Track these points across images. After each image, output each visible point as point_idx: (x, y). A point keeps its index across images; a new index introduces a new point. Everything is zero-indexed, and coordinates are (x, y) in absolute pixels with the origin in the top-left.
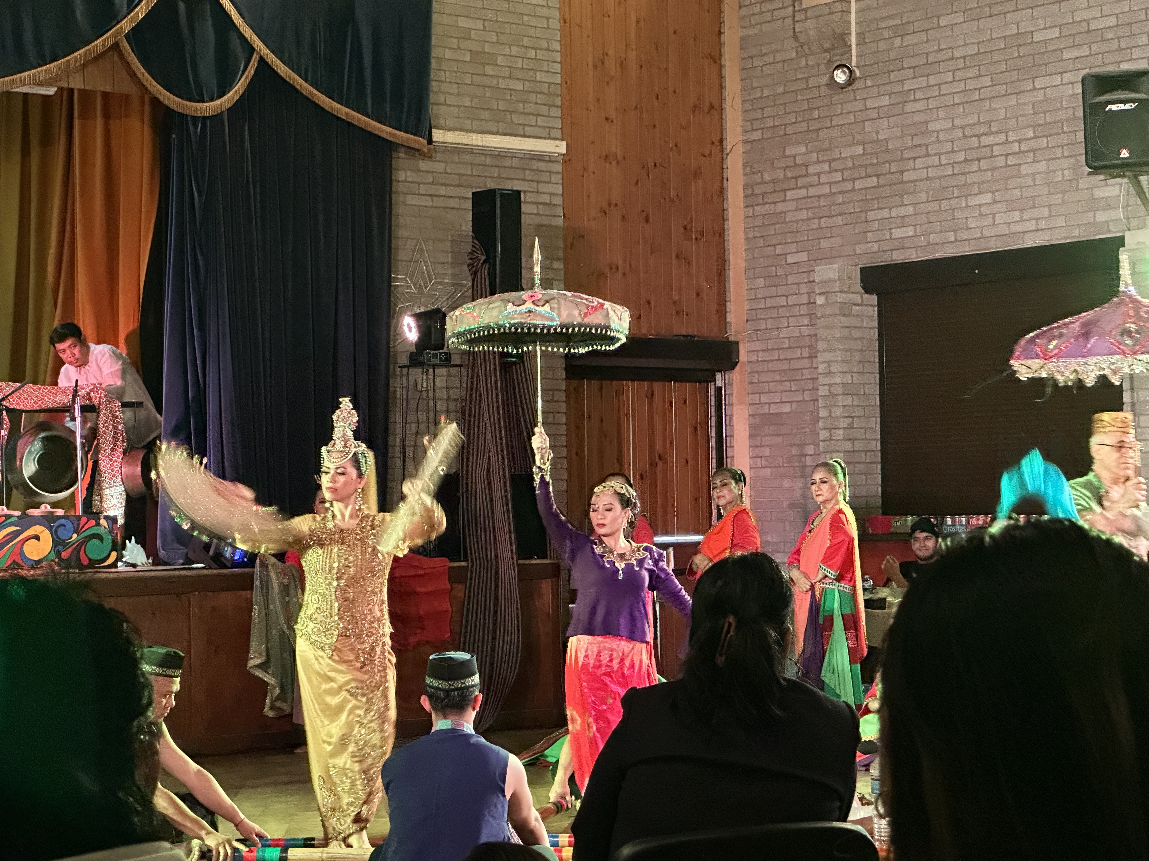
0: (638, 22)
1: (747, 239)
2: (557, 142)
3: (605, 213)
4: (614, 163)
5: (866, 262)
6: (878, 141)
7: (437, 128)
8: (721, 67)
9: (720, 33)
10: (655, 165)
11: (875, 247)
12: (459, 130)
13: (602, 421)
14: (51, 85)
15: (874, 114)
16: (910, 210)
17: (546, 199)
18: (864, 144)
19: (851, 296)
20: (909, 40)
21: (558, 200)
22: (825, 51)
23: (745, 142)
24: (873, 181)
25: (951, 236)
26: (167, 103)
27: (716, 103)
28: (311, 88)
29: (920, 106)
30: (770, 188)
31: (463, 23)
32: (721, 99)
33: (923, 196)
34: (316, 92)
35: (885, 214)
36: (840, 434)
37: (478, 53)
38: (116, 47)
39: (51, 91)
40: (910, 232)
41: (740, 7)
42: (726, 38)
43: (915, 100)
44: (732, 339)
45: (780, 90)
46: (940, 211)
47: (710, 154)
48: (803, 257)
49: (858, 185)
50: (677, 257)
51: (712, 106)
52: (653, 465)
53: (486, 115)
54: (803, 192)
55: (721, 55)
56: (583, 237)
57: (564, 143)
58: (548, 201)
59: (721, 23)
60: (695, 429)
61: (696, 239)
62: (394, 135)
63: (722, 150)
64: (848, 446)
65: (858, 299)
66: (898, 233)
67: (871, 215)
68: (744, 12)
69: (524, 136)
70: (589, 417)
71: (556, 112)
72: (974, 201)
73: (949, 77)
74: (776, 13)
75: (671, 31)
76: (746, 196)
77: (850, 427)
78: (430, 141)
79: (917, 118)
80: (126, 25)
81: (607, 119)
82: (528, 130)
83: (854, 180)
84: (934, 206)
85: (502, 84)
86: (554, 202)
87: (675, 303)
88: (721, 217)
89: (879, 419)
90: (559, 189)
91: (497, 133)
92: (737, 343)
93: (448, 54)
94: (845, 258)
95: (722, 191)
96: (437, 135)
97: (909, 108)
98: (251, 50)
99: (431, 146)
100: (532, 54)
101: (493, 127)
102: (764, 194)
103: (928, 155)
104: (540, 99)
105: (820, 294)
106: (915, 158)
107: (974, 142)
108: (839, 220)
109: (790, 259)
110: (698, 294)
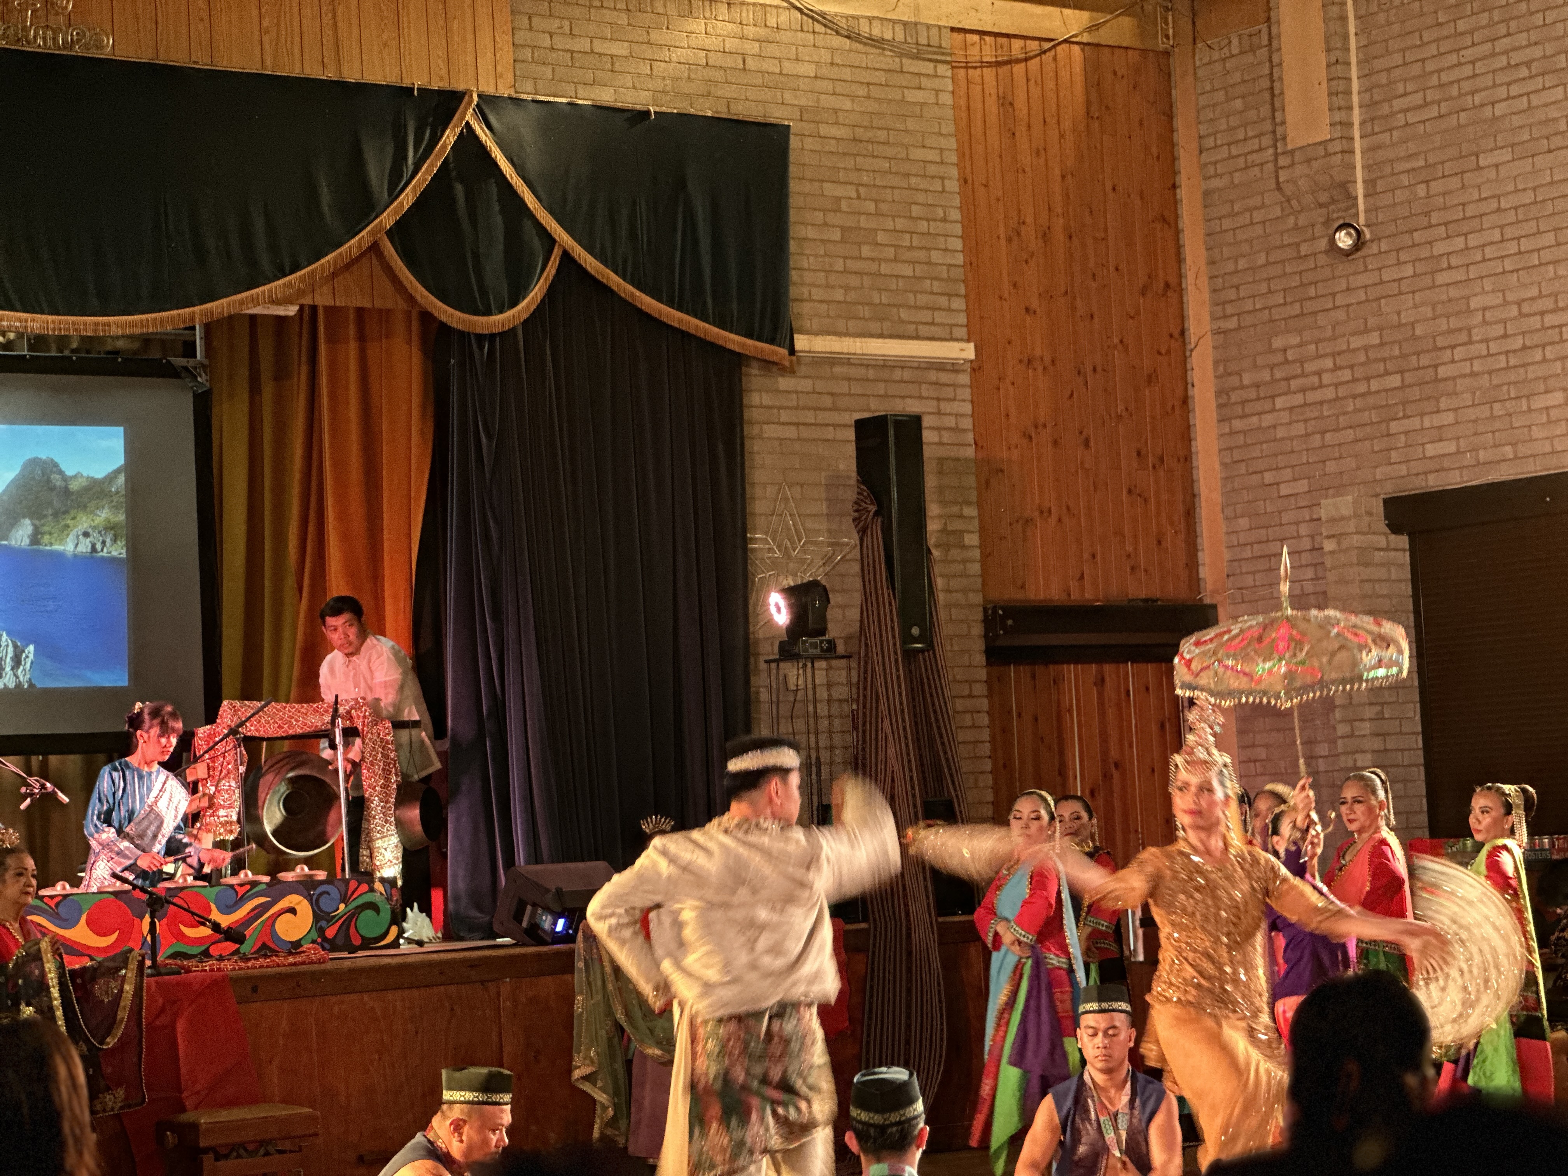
0: (1063, 177)
1: (1224, 465)
2: (963, 345)
3: (1030, 438)
4: (1040, 369)
5: (1389, 490)
6: (1400, 325)
7: (801, 332)
8: (1177, 232)
9: (1174, 187)
10: (1095, 370)
11: (1403, 470)
12: (829, 333)
13: (1036, 719)
14: (291, 303)
15: (1394, 288)
16: (1448, 418)
17: (950, 422)
18: (1381, 329)
19: (1375, 538)
20: (1437, 187)
21: (967, 423)
22: (1321, 206)
23: (1217, 332)
24: (1395, 381)
25: (1508, 451)
26: (443, 318)
27: (1173, 281)
28: (630, 288)
29: (1458, 275)
30: (1253, 394)
31: (830, 189)
32: (1180, 276)
33: (1467, 400)
34: (638, 293)
35: (1415, 423)
36: (1366, 728)
37: (850, 229)
38: (375, 248)
39: (292, 310)
40: (1450, 447)
41: (1201, 152)
42: (1183, 193)
43: (1450, 267)
44: (1208, 601)
45: (1261, 259)
46: (1492, 417)
47: (1168, 352)
48: (1302, 486)
49: (1375, 385)
50: (1130, 492)
51: (1167, 286)
52: (1107, 776)
53: (866, 312)
54: (1298, 399)
55: (1177, 216)
56: (1002, 471)
57: (971, 346)
58: (954, 426)
59: (1175, 173)
60: (1162, 726)
61: (1154, 467)
62: (744, 345)
63: (1184, 343)
64: (1377, 744)
65: (1382, 542)
66: (1431, 450)
67: (1394, 427)
68: (1205, 158)
69: (917, 337)
70: (1019, 715)
71: (959, 304)
72: (1538, 403)
73: (1496, 235)
74: (1250, 158)
75: (1109, 188)
76: (1220, 406)
77: (1380, 717)
78: (792, 351)
79: (1454, 292)
80: (387, 219)
81: (1027, 310)
82: (924, 330)
83: (1368, 379)
84: (1483, 412)
85: (885, 269)
86: (961, 426)
87: (1129, 556)
88: (1186, 436)
89: (1418, 705)
90: (967, 408)
91: (881, 336)
92: (1214, 607)
93: (811, 233)
94: (1361, 486)
95: (1185, 400)
96: (801, 342)
97: (1441, 278)
98: (550, 241)
99: (794, 358)
100: (923, 226)
101: (875, 327)
102: (1244, 402)
103: (1470, 342)
104: (937, 286)
105: (1328, 537)
106: (1453, 347)
107: (1535, 322)
108: (1350, 434)
109: (1285, 490)
110: (1159, 543)
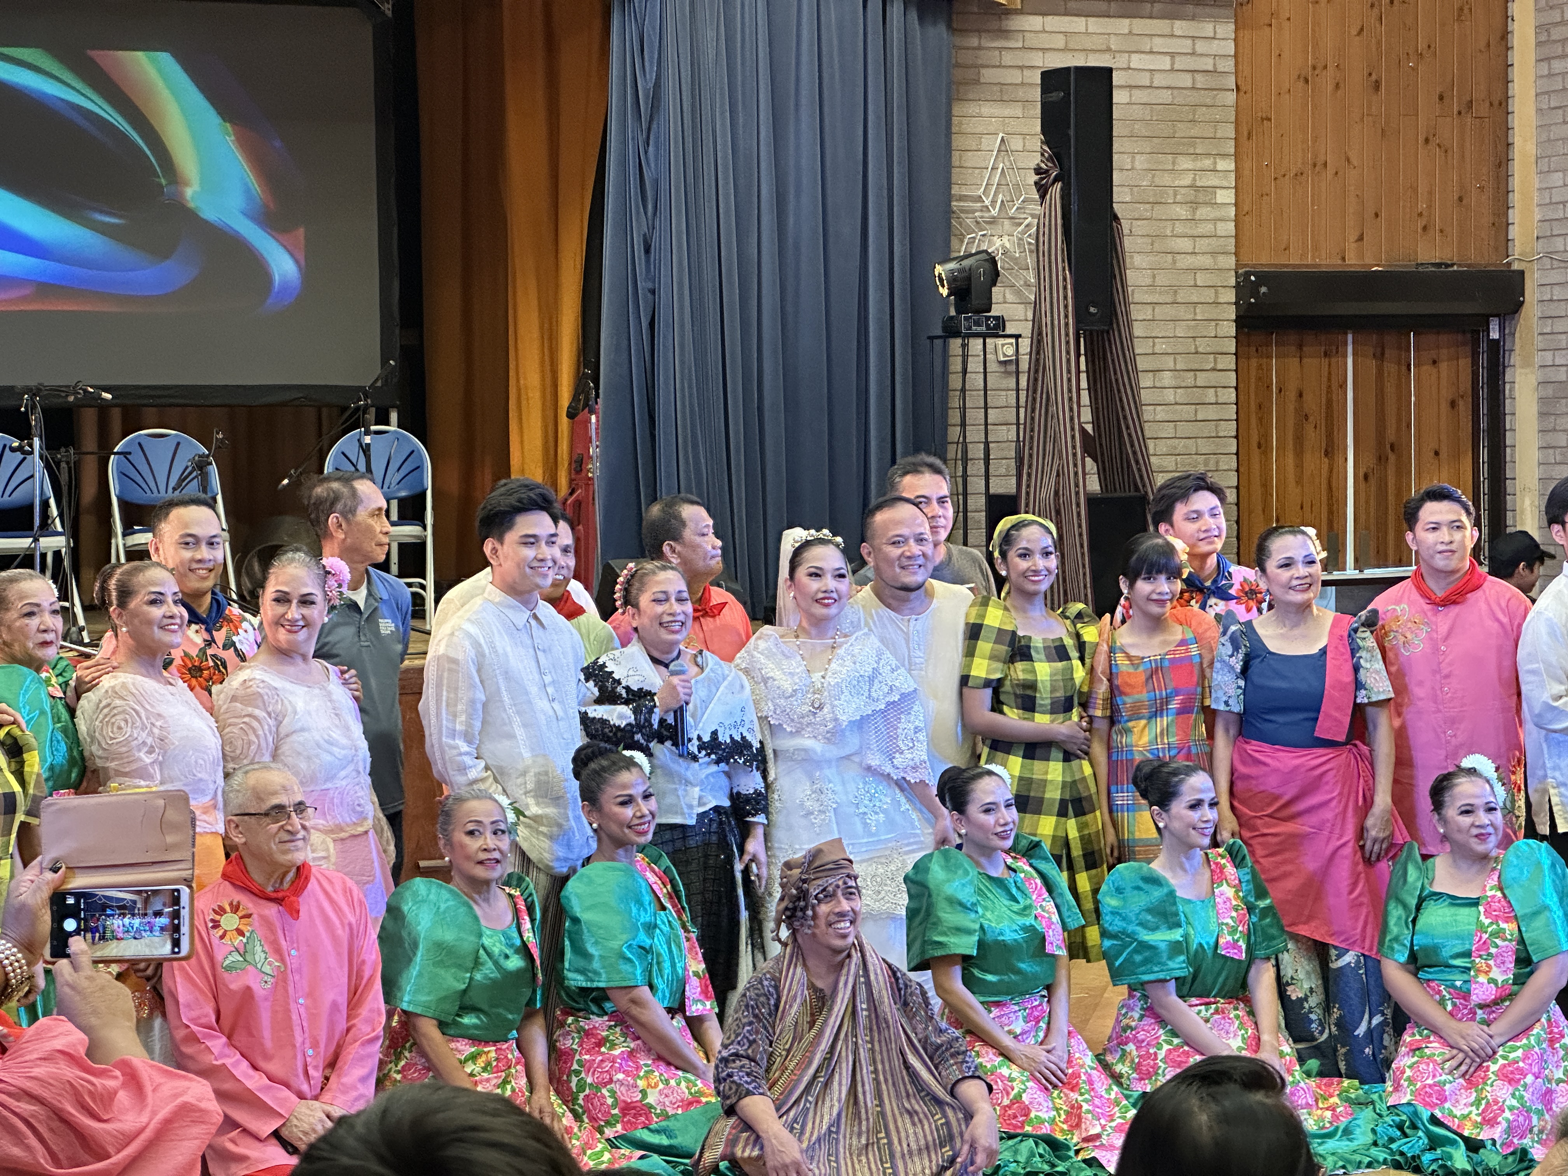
1: (1539, 110)
3: (1307, 81)
13: (1301, 395)
17: (1207, 64)
21: (1229, 65)
44: (1516, 266)
50: (1427, 141)
52: (1382, 459)
56: (1269, 119)
58: (1211, 68)
60: (1453, 404)
61: (1460, 113)
70: (1280, 390)
76: (1539, 44)
86: (1220, 69)
87: (1420, 215)
88: (1503, 77)
90: (1229, 48)
92: (1522, 273)
95: (1505, 35)
102: (1564, 41)
110: (1461, 199)
